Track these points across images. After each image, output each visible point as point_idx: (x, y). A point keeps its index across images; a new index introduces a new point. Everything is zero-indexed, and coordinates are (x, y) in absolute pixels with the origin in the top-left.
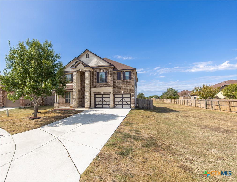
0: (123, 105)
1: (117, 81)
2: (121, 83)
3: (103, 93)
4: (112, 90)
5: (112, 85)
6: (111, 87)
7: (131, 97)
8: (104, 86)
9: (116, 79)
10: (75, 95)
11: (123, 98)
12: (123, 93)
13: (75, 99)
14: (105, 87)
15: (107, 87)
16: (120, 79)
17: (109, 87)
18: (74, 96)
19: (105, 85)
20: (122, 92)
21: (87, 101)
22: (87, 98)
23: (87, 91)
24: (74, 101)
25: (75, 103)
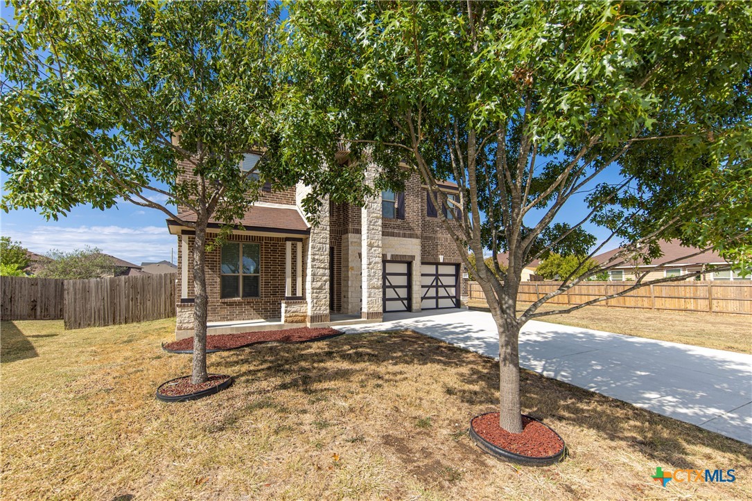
0: (437, 298)
1: (427, 218)
2: (438, 229)
3: (392, 256)
4: (419, 248)
5: (419, 232)
6: (417, 238)
7: (457, 275)
8: (396, 231)
9: (425, 212)
11: (437, 276)
12: (441, 261)
13: (325, 278)
14: (398, 235)
15: (404, 236)
16: (436, 216)
17: (411, 236)
18: (318, 263)
19: (399, 227)
20: (440, 256)
21: (378, 288)
23: (378, 246)
24: (318, 289)
25: (322, 296)
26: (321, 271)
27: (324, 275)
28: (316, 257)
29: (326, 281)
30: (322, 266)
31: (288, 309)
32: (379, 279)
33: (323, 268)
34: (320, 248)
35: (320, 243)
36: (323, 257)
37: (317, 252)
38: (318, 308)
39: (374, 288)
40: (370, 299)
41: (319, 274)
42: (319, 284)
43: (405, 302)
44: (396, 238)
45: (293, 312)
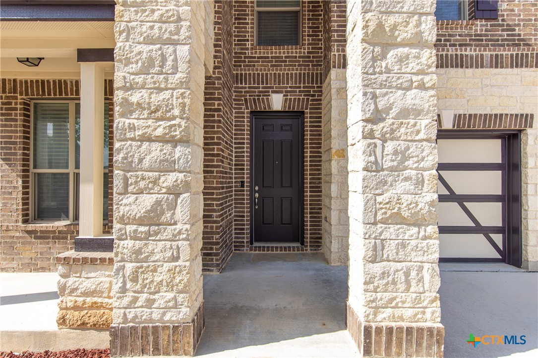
8: (469, 52)
10: (156, 113)
13: (170, 179)
18: (140, 123)
19: (478, 40)
22: (402, 156)
24: (141, 222)
25: (158, 248)
26: (156, 151)
27: (167, 166)
28: (135, 98)
29: (175, 192)
30: (159, 132)
31: (71, 281)
32: (420, 182)
33: (162, 140)
34: (151, 62)
35: (149, 41)
36: (166, 95)
37: (139, 79)
38: (143, 297)
39: (397, 219)
40: (377, 268)
41: (146, 163)
42: (147, 201)
43: (498, 238)
44: (469, 71)
45: (85, 294)
